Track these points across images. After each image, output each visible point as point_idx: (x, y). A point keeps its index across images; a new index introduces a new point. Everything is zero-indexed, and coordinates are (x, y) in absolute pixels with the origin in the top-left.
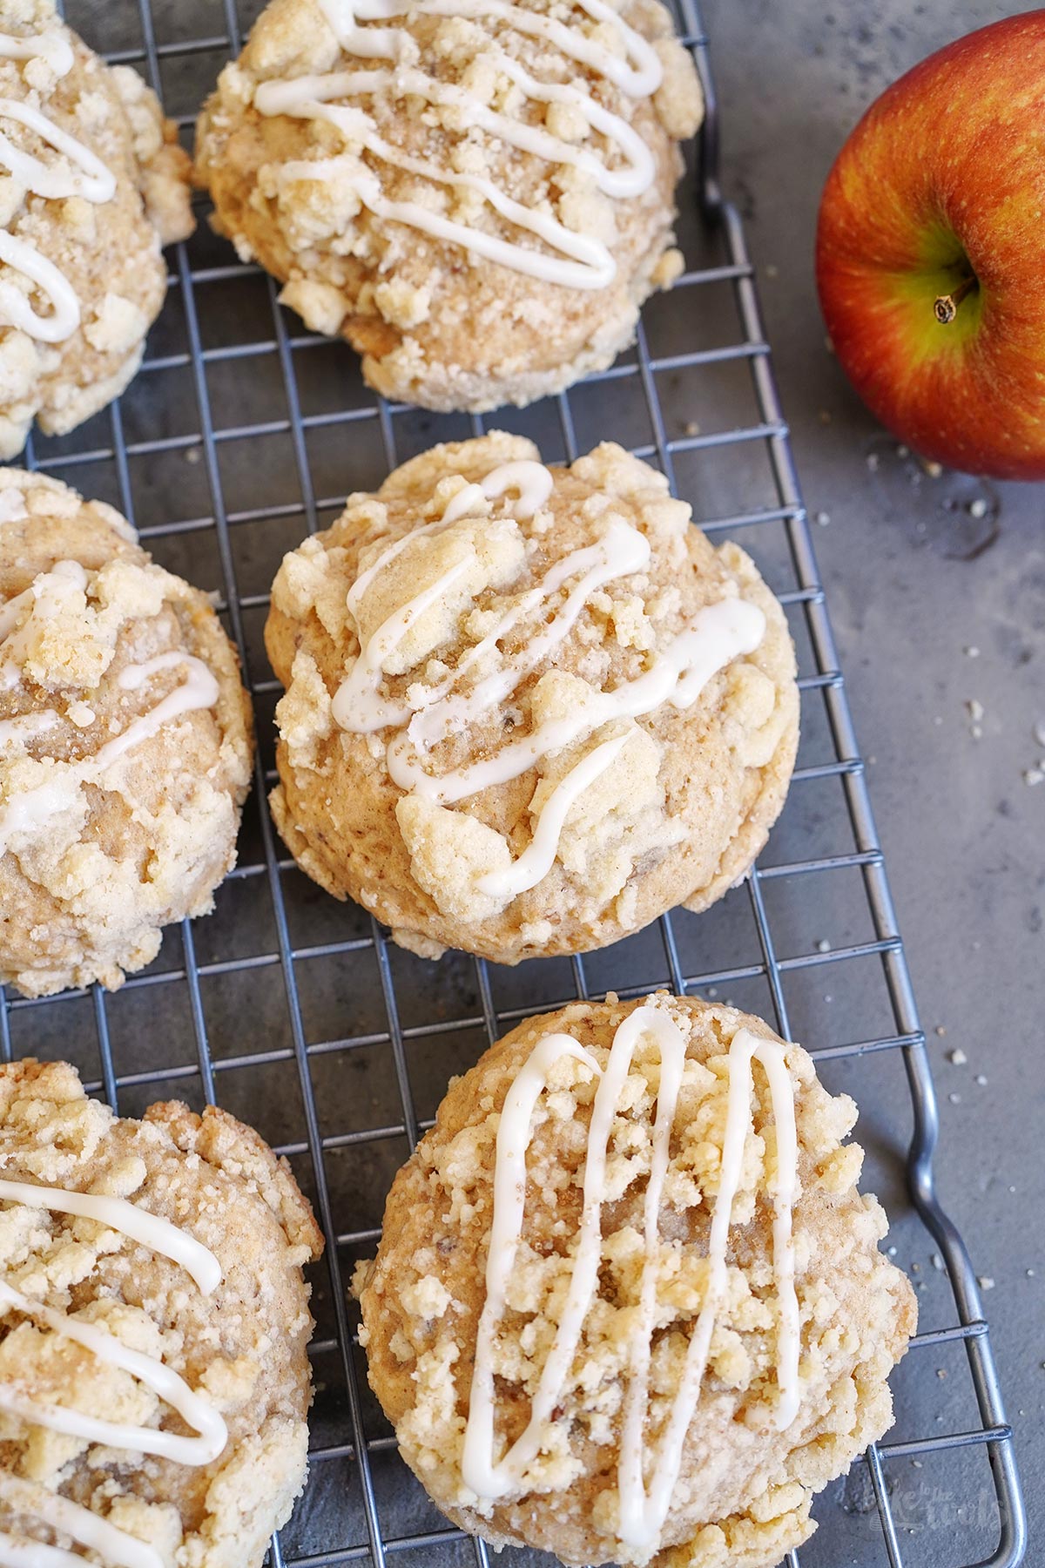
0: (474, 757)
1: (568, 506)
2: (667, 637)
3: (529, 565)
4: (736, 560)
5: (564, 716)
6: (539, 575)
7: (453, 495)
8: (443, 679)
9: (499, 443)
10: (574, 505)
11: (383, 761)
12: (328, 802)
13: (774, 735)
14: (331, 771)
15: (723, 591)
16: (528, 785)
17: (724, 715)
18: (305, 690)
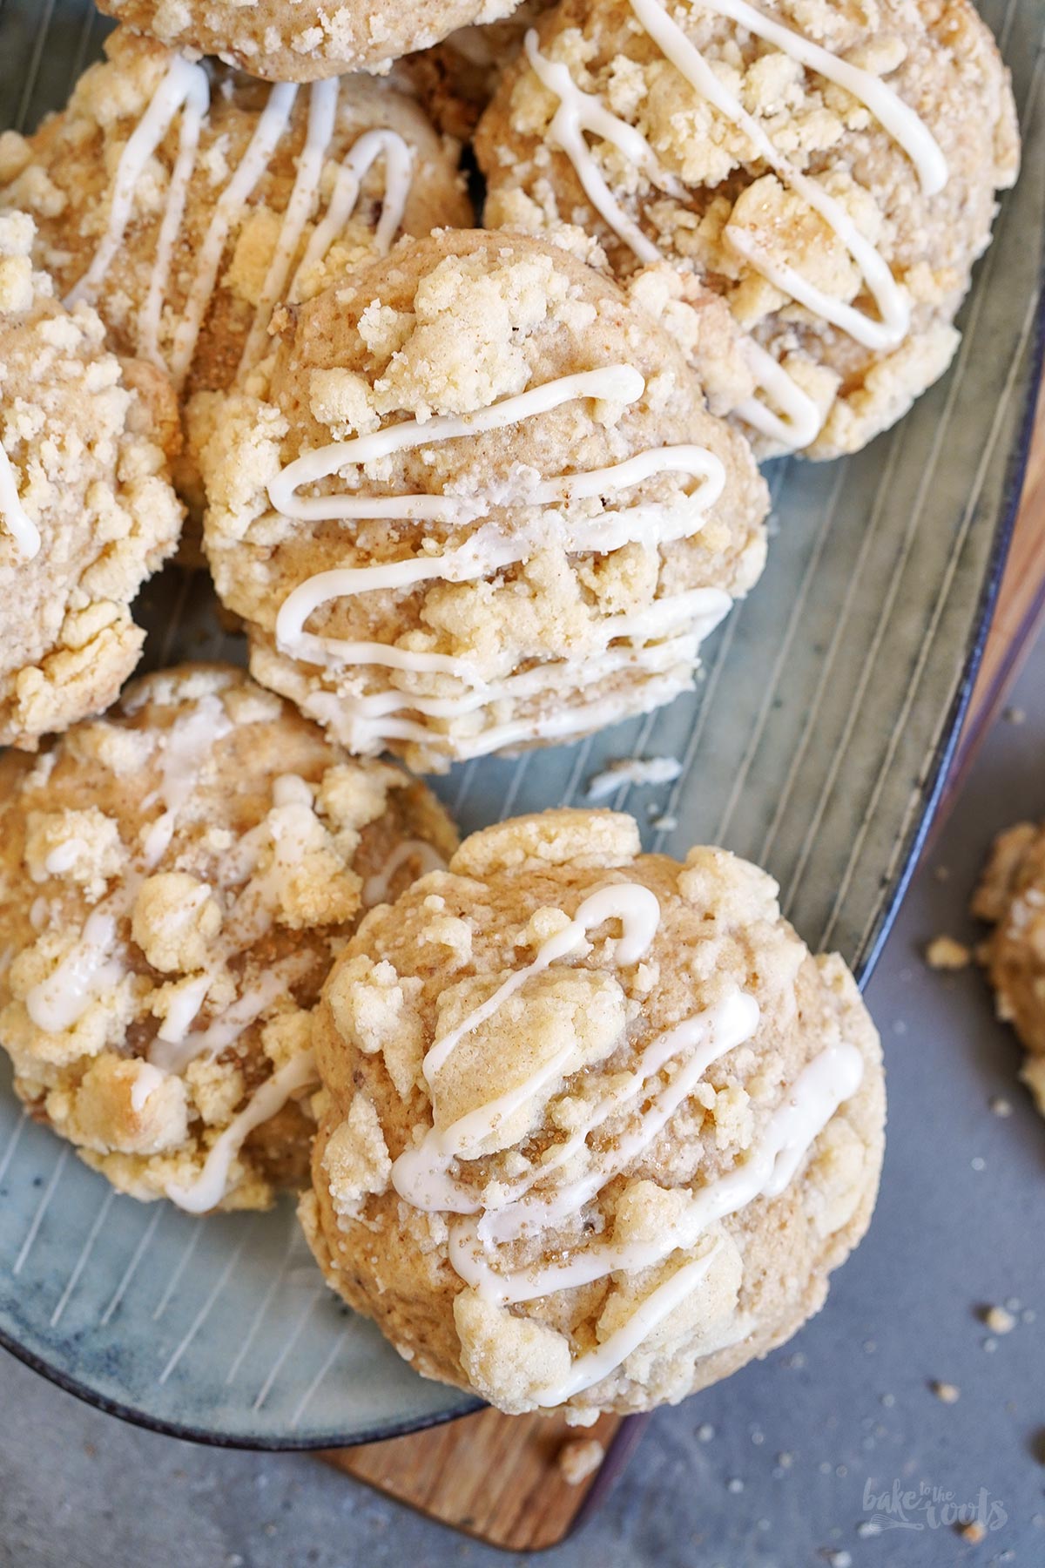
0: (547, 1258)
1: (676, 955)
2: (766, 1115)
3: (629, 1034)
4: (838, 980)
5: (652, 1240)
6: (639, 1048)
7: (553, 934)
8: (523, 1175)
9: (600, 833)
10: (684, 955)
11: (445, 1245)
12: (374, 1260)
13: (853, 1200)
14: (381, 1229)
15: (825, 1040)
16: (601, 1291)
17: (807, 1184)
18: (362, 1145)
